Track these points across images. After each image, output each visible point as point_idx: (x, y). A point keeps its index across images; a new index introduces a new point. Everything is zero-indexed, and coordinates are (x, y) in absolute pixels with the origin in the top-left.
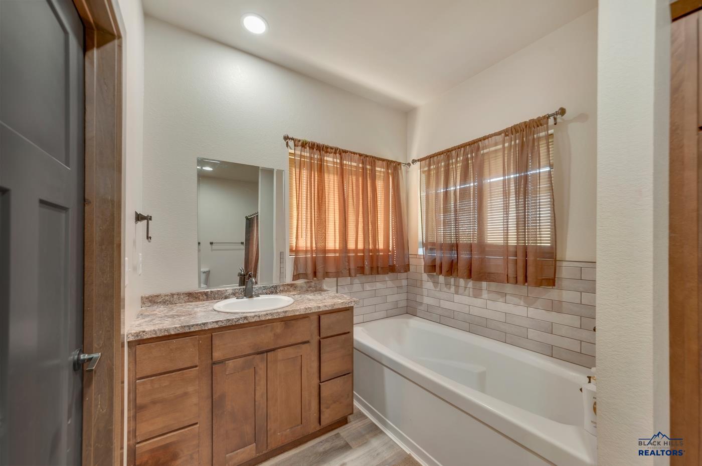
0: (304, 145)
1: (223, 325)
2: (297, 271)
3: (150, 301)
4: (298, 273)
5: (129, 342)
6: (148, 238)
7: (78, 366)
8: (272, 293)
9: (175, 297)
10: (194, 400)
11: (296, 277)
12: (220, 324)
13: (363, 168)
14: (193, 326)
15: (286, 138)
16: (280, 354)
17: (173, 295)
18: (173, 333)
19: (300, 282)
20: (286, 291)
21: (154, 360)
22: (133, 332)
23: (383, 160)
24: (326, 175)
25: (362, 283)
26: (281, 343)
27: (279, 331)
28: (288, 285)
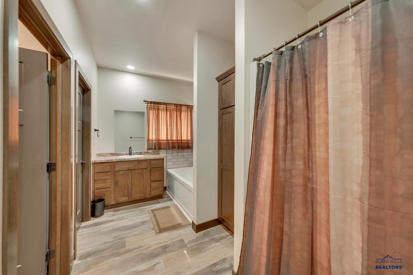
0: (151, 103)
1: (118, 161)
2: (149, 147)
3: (99, 155)
4: (149, 148)
5: (93, 163)
6: (98, 136)
7: (82, 164)
8: (140, 154)
9: (107, 154)
10: (110, 181)
11: (148, 149)
12: (117, 160)
13: (177, 108)
14: (109, 160)
15: (144, 101)
16: (136, 171)
17: (106, 154)
18: (104, 162)
19: (150, 151)
20: (145, 154)
21: (99, 168)
22: (94, 160)
23: (185, 105)
24: (160, 112)
25: (177, 153)
26: (136, 168)
27: (136, 164)
28: (146, 152)
